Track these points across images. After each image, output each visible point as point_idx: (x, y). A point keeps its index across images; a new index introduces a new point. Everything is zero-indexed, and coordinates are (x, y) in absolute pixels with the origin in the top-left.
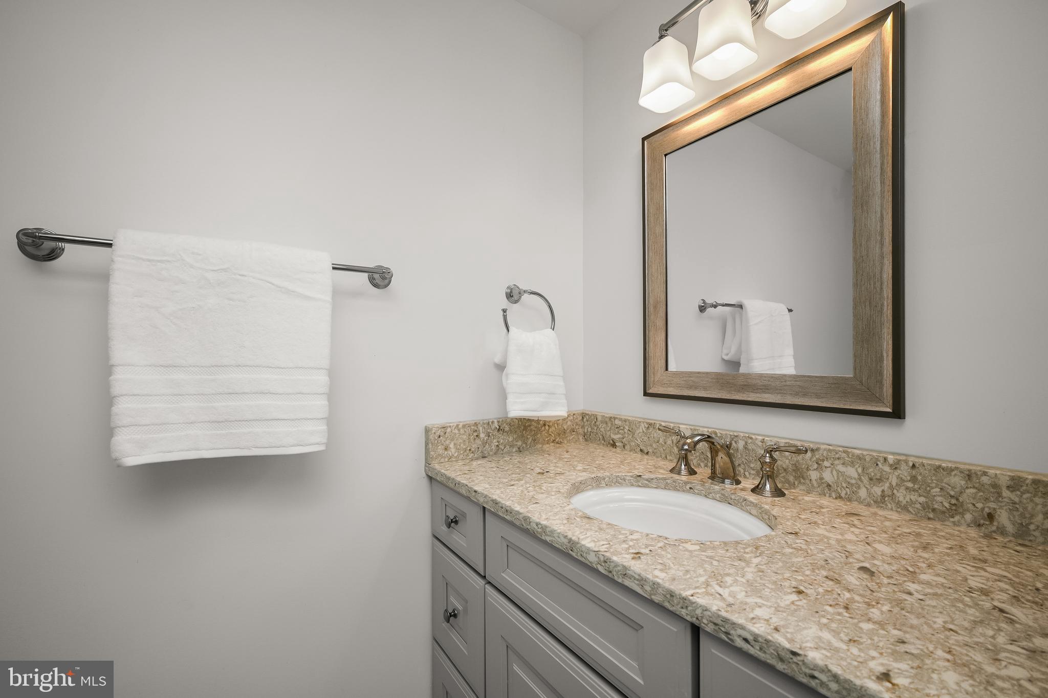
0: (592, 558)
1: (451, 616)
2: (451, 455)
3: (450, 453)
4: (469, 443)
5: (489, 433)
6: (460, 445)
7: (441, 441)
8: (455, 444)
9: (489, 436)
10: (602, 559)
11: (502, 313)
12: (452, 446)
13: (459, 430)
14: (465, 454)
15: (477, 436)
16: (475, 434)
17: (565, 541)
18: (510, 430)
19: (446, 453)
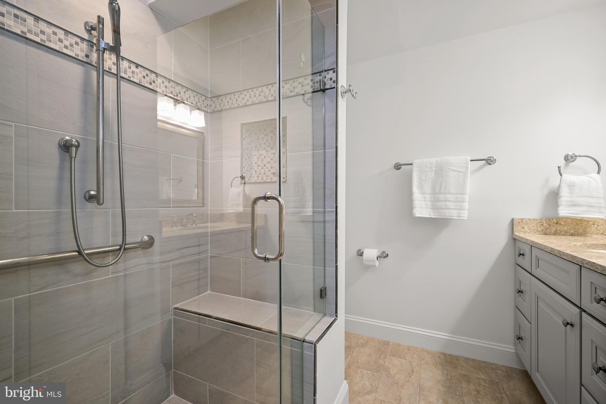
0: (556, 252)
1: (520, 292)
2: (525, 231)
3: (525, 230)
4: (536, 227)
5: (550, 224)
6: (531, 228)
7: (520, 224)
8: (528, 227)
9: (550, 225)
10: (559, 252)
11: (558, 168)
12: (526, 227)
13: (531, 221)
14: (534, 232)
15: (542, 225)
16: (541, 224)
17: (550, 249)
18: (565, 224)
19: (523, 230)
